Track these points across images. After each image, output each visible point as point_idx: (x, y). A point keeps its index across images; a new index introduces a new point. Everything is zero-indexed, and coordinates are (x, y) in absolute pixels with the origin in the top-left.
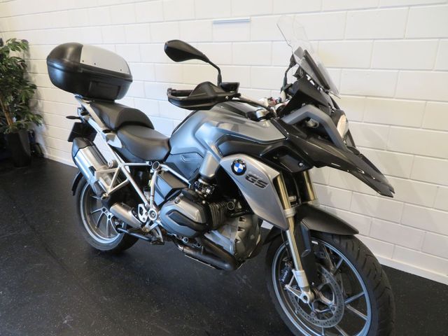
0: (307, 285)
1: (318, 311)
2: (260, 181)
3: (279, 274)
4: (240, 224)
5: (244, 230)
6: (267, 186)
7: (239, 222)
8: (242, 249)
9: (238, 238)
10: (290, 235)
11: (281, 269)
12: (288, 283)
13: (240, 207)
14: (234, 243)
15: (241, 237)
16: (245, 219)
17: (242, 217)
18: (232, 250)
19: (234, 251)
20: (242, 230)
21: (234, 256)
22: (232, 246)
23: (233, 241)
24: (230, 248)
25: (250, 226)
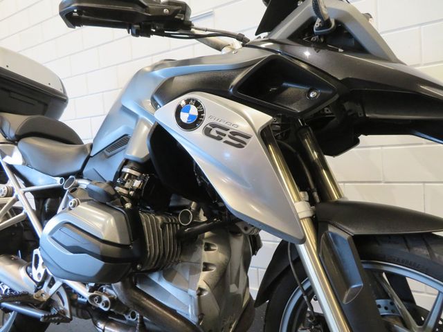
2: (234, 133)
4: (206, 256)
5: (214, 269)
6: (249, 142)
7: (205, 252)
9: (204, 286)
13: (203, 219)
14: (196, 297)
15: (210, 284)
16: (215, 246)
17: (210, 242)
18: (192, 313)
19: (198, 314)
20: (210, 268)
21: (198, 327)
22: (193, 304)
23: (193, 292)
24: (188, 308)
25: (226, 260)
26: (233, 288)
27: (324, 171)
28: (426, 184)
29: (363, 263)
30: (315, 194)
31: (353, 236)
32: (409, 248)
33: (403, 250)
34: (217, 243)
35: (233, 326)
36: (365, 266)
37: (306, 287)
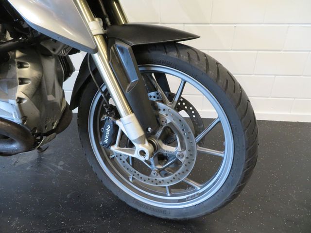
0: (141, 133)
1: (160, 167)
3: (99, 136)
4: (20, 73)
5: (30, 82)
7: (18, 70)
8: (34, 112)
9: (23, 96)
10: (101, 61)
11: (101, 127)
12: (114, 143)
13: (10, 38)
14: (17, 105)
15: (27, 94)
16: (28, 65)
17: (23, 61)
18: (16, 117)
19: (21, 117)
20: (26, 82)
21: (24, 126)
22: (15, 111)
23: (14, 102)
24: (12, 114)
25: (39, 75)
26: (50, 98)
27: (114, 3)
28: (186, 25)
29: (139, 67)
30: (107, 19)
31: (132, 47)
32: (166, 53)
33: (164, 54)
34: (29, 62)
35: (55, 124)
36: (140, 69)
37: (103, 89)
